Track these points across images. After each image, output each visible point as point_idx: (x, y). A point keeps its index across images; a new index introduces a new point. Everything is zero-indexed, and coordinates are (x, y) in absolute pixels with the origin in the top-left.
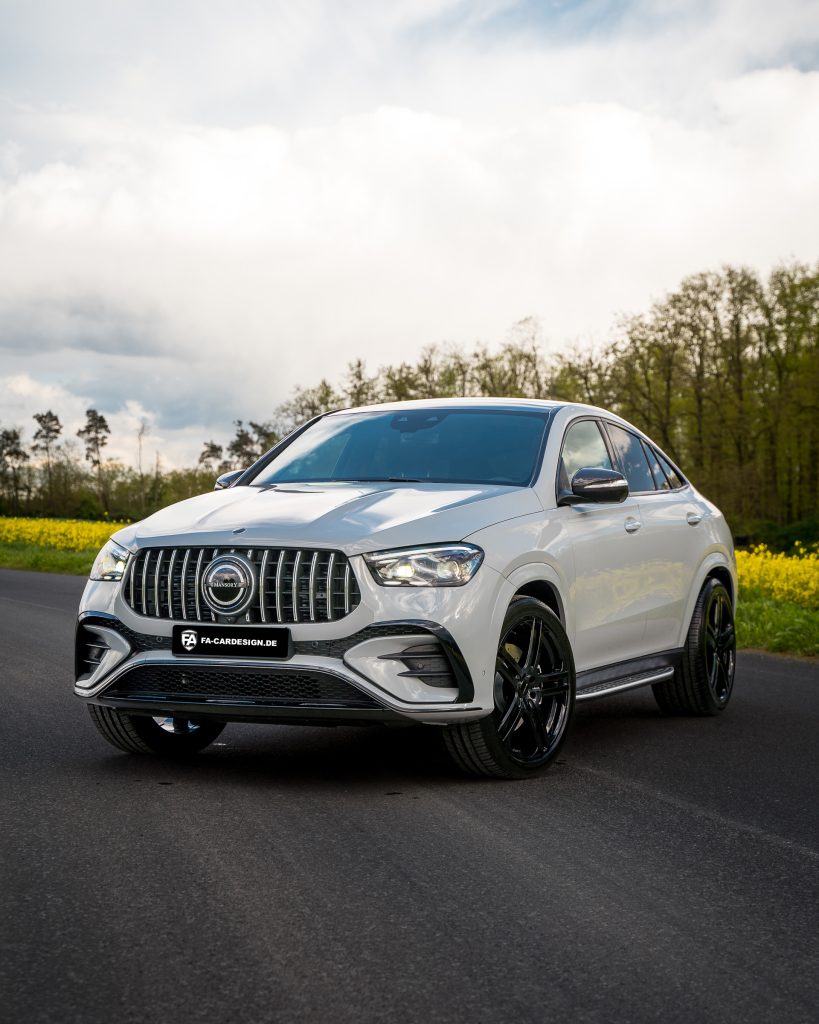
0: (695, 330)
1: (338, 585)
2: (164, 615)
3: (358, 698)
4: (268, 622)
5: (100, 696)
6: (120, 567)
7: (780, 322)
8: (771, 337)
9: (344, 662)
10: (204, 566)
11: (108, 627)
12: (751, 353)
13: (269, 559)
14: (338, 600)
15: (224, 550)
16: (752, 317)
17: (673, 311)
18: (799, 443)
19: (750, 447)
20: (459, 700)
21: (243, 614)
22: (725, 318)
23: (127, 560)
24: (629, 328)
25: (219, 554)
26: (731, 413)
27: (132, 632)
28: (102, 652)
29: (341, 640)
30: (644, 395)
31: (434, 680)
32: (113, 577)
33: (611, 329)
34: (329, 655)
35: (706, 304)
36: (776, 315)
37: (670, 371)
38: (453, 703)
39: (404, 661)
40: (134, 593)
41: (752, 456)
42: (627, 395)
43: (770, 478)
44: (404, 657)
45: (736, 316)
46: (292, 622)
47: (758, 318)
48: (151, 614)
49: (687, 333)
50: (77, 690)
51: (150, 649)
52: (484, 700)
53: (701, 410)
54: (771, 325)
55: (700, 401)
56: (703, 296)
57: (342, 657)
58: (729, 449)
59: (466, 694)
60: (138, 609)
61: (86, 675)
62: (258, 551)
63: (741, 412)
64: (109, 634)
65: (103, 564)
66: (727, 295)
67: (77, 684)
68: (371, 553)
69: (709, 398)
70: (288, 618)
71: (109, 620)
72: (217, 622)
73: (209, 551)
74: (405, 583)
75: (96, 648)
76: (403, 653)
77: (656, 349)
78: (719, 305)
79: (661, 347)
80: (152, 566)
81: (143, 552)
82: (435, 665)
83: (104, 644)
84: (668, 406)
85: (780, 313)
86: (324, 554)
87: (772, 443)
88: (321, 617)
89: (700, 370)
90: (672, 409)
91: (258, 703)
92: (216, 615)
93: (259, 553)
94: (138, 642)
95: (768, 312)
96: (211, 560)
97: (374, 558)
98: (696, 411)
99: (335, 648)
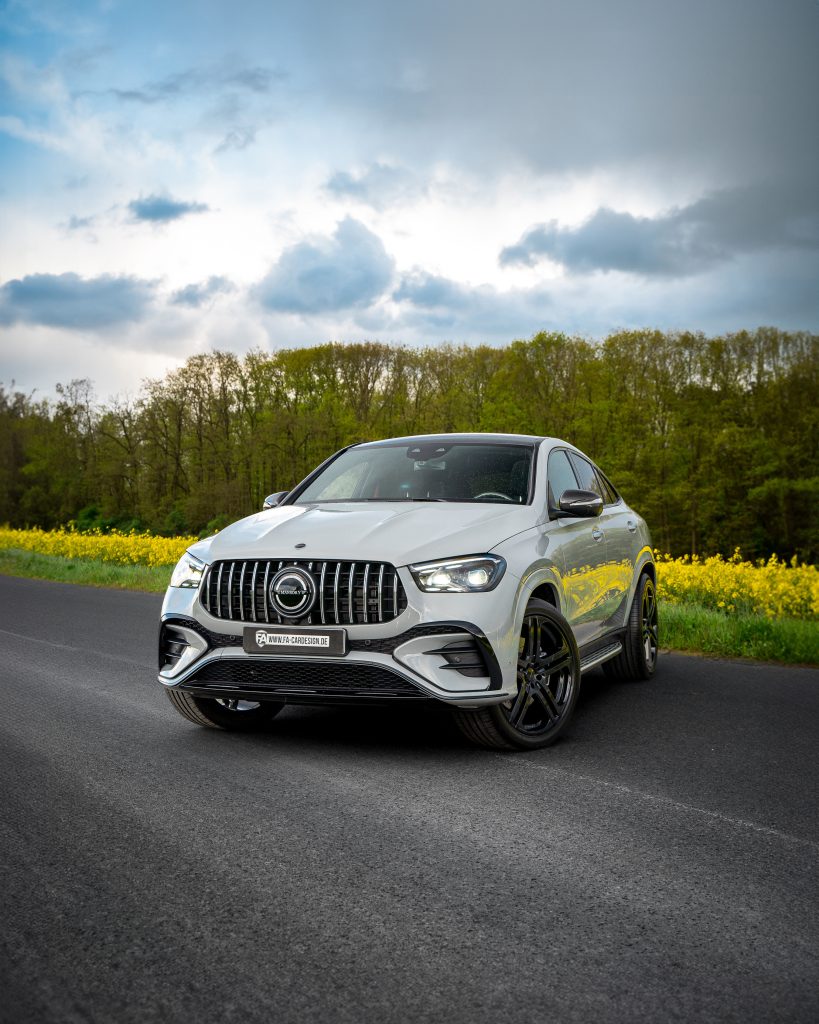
0: (196, 392)
1: (387, 592)
2: (237, 617)
3: (406, 688)
4: (327, 624)
5: (180, 686)
6: (197, 577)
7: (251, 390)
8: (245, 398)
9: (393, 657)
10: (271, 576)
11: (188, 627)
12: (233, 409)
13: (327, 570)
14: (387, 605)
15: (287, 562)
16: (234, 386)
17: (181, 380)
18: (264, 468)
19: (233, 471)
20: (491, 688)
21: (306, 617)
22: (216, 386)
23: (203, 571)
24: (152, 390)
25: (284, 566)
26: (221, 447)
27: (208, 631)
28: (182, 648)
29: (390, 639)
30: (163, 434)
31: (470, 671)
32: (191, 584)
33: (141, 390)
34: (380, 652)
35: (203, 376)
36: (249, 385)
37: (180, 420)
38: (486, 690)
39: (444, 655)
40: (210, 598)
41: (235, 476)
42: (150, 434)
43: (247, 490)
44: (444, 652)
45: (223, 384)
46: (348, 623)
47: (238, 386)
48: (225, 616)
49: (190, 394)
50: (160, 679)
51: (224, 646)
52: (509, 688)
53: (201, 445)
54: (246, 391)
55: (200, 440)
56: (202, 371)
57: (392, 653)
58: (220, 471)
59: (496, 684)
60: (213, 612)
61: (168, 666)
62: (317, 563)
63: (228, 447)
64: (189, 633)
65: (182, 573)
66: (217, 370)
67: (162, 673)
68: (415, 565)
69: (207, 438)
70: (344, 621)
71: (188, 622)
72: (282, 623)
73: (275, 563)
74: (444, 590)
75: (176, 646)
76: (443, 649)
77: (171, 405)
78: (212, 377)
79: (174, 403)
80: (225, 575)
81: (217, 564)
82: (470, 658)
83: (184, 641)
84: (179, 442)
85: (251, 384)
86: (375, 566)
87: (248, 468)
88: (373, 619)
89: (200, 420)
90: (182, 445)
91: (318, 692)
92: (282, 617)
93: (319, 565)
94: (214, 640)
95: (244, 383)
96: (277, 571)
97: (417, 569)
98: (197, 445)
99: (386, 645)
